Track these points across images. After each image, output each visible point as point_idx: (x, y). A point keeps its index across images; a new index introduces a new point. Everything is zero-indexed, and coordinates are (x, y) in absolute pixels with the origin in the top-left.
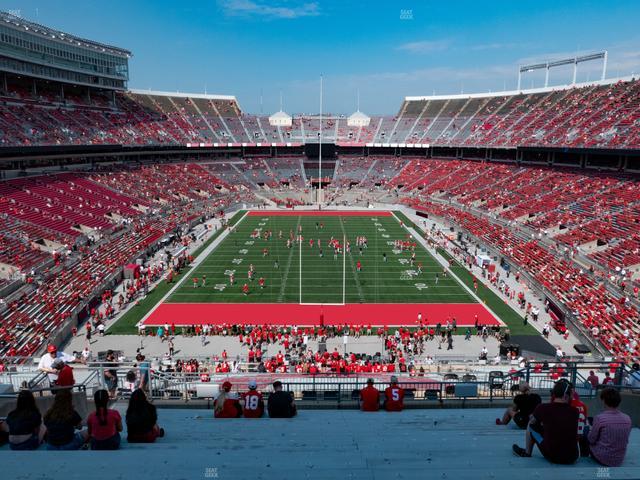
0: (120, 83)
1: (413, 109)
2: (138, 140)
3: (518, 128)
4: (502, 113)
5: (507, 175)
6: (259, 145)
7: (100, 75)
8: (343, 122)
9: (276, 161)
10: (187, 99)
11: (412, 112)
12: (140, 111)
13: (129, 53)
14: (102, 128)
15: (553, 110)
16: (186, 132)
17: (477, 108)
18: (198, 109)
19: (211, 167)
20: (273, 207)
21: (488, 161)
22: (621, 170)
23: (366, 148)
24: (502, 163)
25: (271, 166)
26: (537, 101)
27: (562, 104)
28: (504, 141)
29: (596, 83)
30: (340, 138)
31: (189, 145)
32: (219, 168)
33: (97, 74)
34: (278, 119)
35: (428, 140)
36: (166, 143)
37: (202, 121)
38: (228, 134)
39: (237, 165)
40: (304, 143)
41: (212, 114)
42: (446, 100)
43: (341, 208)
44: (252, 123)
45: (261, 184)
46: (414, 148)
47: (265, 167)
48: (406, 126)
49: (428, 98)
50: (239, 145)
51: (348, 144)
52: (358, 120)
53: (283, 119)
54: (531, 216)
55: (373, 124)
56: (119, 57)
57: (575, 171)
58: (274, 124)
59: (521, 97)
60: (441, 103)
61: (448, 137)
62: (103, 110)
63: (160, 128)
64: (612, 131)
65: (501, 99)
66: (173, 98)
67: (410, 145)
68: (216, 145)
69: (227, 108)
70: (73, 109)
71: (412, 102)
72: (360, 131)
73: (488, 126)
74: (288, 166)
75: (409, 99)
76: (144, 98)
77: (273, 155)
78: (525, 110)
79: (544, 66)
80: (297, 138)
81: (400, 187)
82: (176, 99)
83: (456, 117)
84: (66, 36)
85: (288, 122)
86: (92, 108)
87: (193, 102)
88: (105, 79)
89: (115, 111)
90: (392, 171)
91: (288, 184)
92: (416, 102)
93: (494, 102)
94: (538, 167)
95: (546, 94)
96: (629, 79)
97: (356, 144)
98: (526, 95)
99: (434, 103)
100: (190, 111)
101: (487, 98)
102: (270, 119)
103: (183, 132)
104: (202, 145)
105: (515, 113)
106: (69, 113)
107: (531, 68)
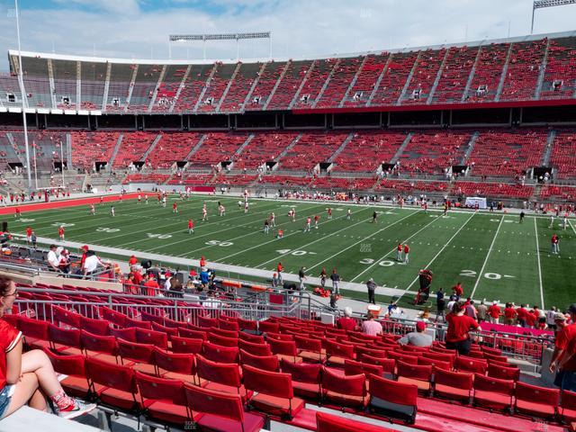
1: (35, 67)
3: (214, 95)
4: (171, 80)
17: (130, 74)
26: (207, 71)
29: (265, 60)
46: (77, 116)
59: (178, 67)
60: (69, 64)
73: (168, 93)
78: (202, 79)
79: (199, 37)
96: (300, 59)
105: (189, 81)
107: (181, 37)
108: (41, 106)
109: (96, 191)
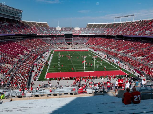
0: (20, 19)
1: (90, 26)
2: (25, 33)
3: (115, 31)
4: (111, 27)
5: (114, 41)
6: (54, 34)
7: (15, 16)
8: (74, 29)
9: (58, 38)
10: (35, 23)
11: (90, 27)
12: (24, 26)
13: (22, 11)
14: (16, 30)
15: (123, 27)
16: (36, 31)
17: (105, 26)
18: (38, 25)
19: (43, 40)
20: (59, 49)
21: (109, 38)
22: (141, 40)
23: (79, 35)
24: (112, 39)
25: (57, 39)
26: (119, 25)
27: (125, 26)
28: (112, 34)
29: (132, 21)
30: (73, 33)
31: (37, 34)
32: (45, 40)
33: (14, 16)
34: (58, 28)
35: (94, 33)
36: (32, 34)
37: (40, 28)
38: (46, 31)
39: (49, 39)
40: (64, 34)
41: (42, 27)
42: (97, 24)
43: (75, 49)
44: (51, 29)
45: (56, 44)
46: (91, 35)
47: (55, 40)
48: (88, 30)
49: (93, 24)
50: (49, 34)
51: (75, 34)
52: (77, 29)
53: (59, 28)
54: (123, 51)
55: (81, 30)
56: (20, 12)
57: (130, 41)
58: (57, 29)
59: (115, 24)
60: (96, 25)
61: (99, 33)
62: (16, 25)
63: (30, 30)
64: (138, 32)
65: (110, 24)
66: (32, 23)
67: (90, 35)
68: (44, 34)
69: (45, 25)
70: (8, 25)
71: (89, 24)
72: (78, 31)
73: (108, 30)
74: (61, 39)
75: (88, 24)
76: (25, 22)
77: (57, 37)
78: (116, 27)
79: (120, 17)
80: (63, 33)
81: (88, 44)
82: (33, 23)
83: (100, 28)
84: (7, 6)
85: (60, 29)
86: (13, 25)
87: (37, 24)
88: (16, 17)
89: (18, 25)
90: (86, 41)
91: (62, 44)
92: (90, 25)
93: (109, 25)
94: (121, 40)
95: (121, 23)
96: (140, 21)
97: (77, 34)
98: (116, 24)
99: (94, 25)
100: (36, 26)
101: (107, 24)
102: (56, 28)
103: (35, 31)
104: (40, 34)
105: (114, 27)
106: (8, 26)
107: (117, 17)
108: (86, 34)
109: (83, 49)
